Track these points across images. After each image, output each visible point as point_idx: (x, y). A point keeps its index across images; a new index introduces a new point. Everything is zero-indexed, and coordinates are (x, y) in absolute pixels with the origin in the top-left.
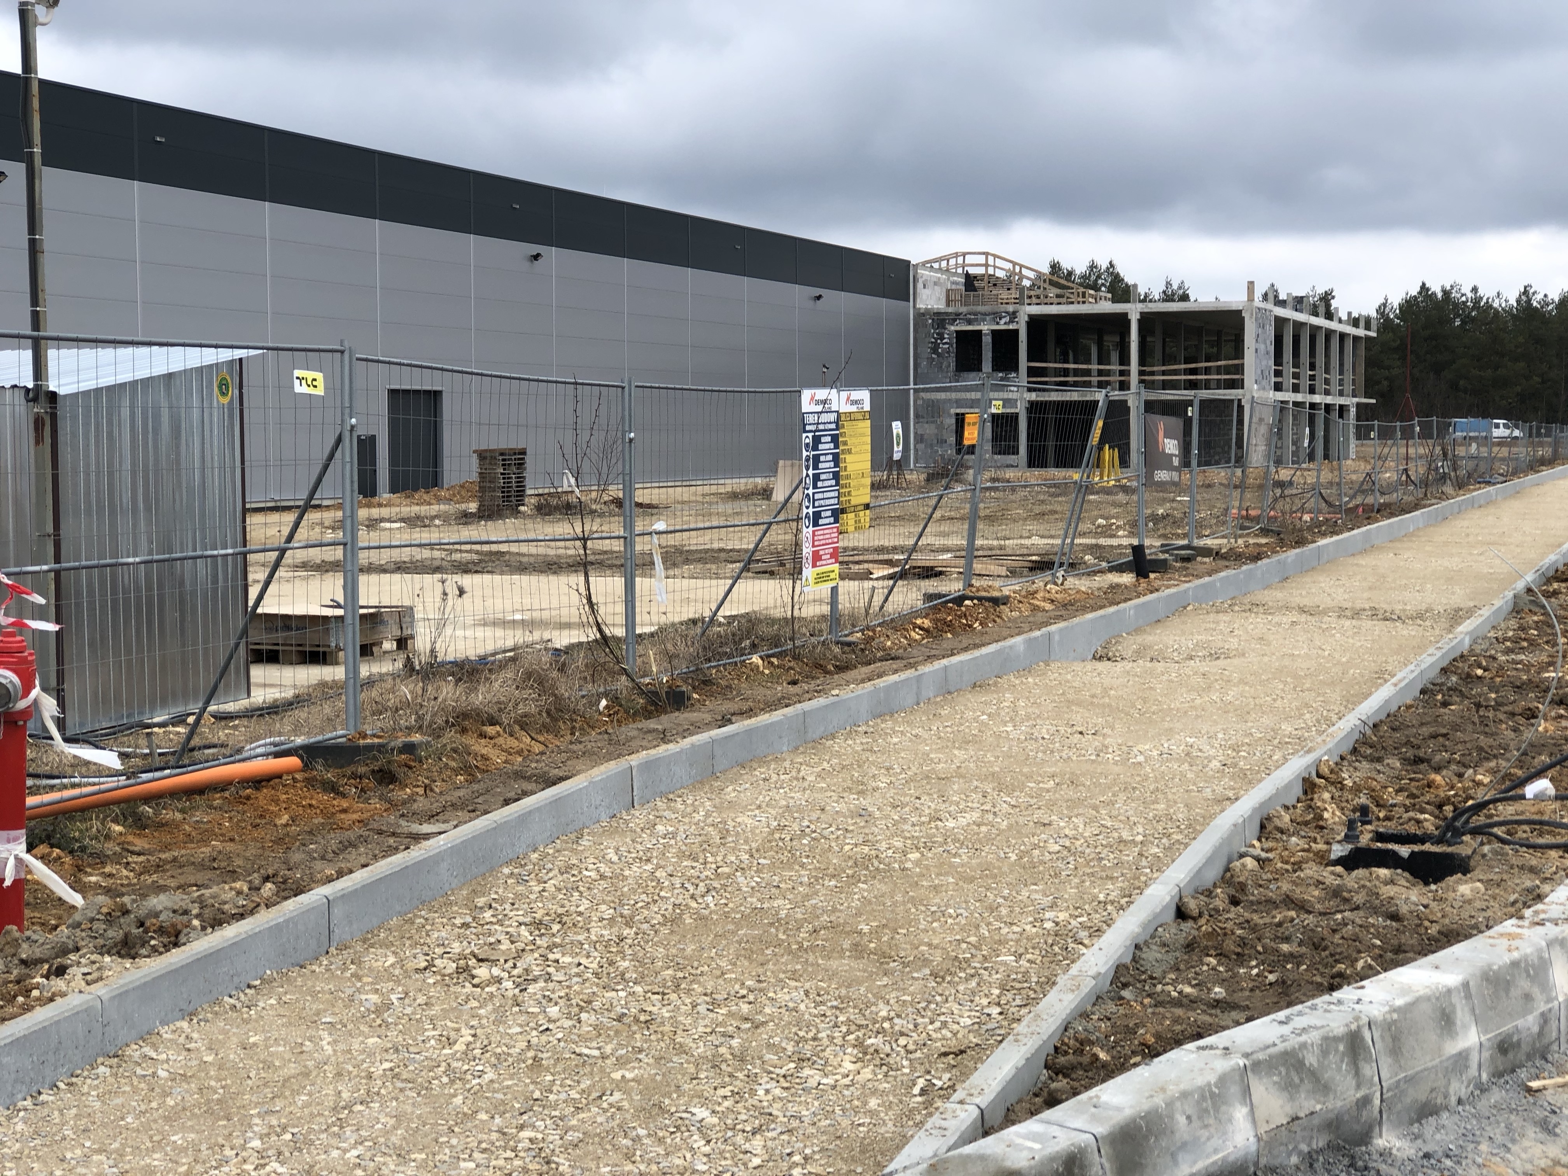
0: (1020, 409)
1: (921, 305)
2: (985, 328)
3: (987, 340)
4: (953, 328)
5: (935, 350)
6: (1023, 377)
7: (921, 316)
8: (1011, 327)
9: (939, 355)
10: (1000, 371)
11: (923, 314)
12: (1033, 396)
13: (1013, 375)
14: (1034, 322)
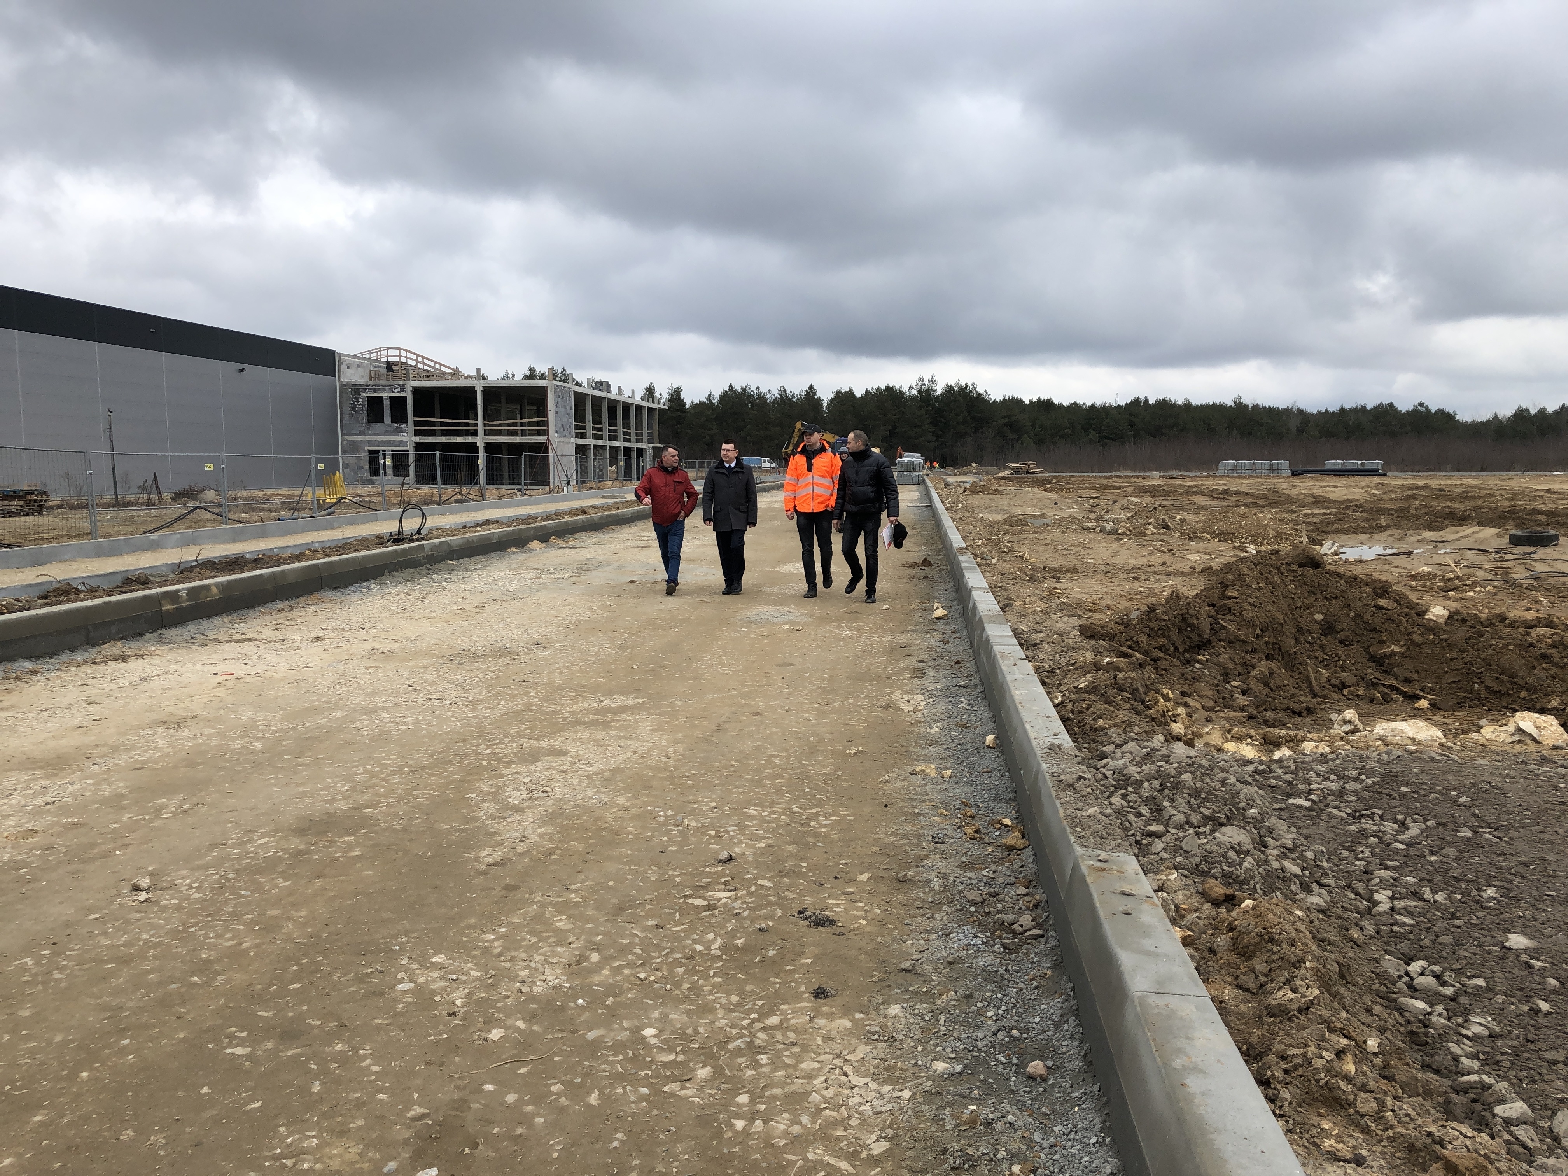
0: (410, 447)
1: (345, 380)
2: (385, 395)
3: (387, 403)
4: (365, 395)
5: (353, 409)
6: (410, 426)
7: (343, 386)
8: (402, 394)
9: (356, 412)
10: (396, 423)
11: (345, 385)
12: (417, 439)
13: (405, 425)
14: (416, 391)
